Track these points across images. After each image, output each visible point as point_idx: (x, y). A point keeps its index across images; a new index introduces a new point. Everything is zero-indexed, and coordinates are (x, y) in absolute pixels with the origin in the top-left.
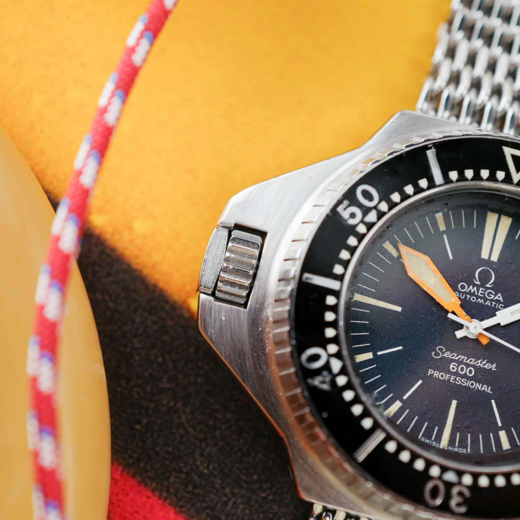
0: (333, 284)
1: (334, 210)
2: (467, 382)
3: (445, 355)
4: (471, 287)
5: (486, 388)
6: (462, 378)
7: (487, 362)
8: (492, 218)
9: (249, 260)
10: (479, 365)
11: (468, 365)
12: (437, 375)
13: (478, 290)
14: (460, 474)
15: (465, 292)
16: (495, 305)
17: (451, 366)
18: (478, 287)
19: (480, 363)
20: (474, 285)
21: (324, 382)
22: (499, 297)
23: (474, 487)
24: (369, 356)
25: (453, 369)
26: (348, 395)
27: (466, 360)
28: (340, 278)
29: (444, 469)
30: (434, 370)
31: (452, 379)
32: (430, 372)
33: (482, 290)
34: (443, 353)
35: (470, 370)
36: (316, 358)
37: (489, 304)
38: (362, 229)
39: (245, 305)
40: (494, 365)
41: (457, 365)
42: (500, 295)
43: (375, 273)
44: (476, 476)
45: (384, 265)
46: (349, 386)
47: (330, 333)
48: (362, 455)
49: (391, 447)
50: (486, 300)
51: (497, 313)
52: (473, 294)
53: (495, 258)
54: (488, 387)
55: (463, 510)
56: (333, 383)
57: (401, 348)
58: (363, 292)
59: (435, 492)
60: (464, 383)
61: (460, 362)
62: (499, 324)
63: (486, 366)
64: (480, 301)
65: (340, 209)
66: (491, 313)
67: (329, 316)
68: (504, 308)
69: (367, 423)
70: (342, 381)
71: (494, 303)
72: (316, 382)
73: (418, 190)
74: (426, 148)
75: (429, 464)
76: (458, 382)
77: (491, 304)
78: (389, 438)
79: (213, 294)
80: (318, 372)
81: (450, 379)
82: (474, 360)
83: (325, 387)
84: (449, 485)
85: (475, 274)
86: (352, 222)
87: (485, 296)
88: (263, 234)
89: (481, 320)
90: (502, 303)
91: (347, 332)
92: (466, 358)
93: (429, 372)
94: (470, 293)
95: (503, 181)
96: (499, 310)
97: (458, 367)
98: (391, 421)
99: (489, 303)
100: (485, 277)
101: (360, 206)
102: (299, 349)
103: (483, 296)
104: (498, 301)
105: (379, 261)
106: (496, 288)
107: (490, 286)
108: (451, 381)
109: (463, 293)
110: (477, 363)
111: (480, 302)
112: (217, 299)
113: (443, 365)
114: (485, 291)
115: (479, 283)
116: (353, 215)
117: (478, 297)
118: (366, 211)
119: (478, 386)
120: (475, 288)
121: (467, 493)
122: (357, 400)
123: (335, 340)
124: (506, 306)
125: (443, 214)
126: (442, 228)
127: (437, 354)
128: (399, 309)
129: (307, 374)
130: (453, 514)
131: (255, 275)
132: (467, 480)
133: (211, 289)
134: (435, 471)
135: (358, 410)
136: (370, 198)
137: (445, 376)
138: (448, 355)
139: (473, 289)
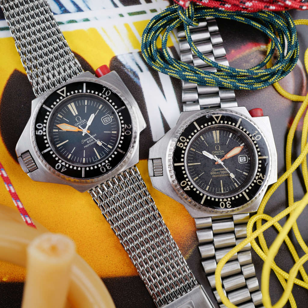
0: (49, 149)
1: (36, 135)
7: (93, 135)
8: (69, 106)
9: (30, 160)
14: (104, 162)
16: (85, 123)
18: (79, 122)
20: (78, 122)
21: (64, 169)
23: (109, 162)
24: (70, 155)
25: (88, 142)
26: (71, 167)
28: (49, 147)
29: (101, 164)
32: (85, 147)
36: (58, 166)
38: (44, 133)
39: (38, 168)
40: (95, 134)
43: (57, 138)
44: (108, 159)
45: (57, 135)
46: (70, 165)
47: (57, 159)
48: (83, 175)
49: (88, 169)
50: (82, 123)
53: (77, 113)
55: (111, 168)
56: (66, 167)
57: (75, 148)
58: (58, 144)
59: (103, 169)
60: (93, 143)
61: (88, 140)
62: (89, 126)
65: (37, 133)
66: (86, 125)
67: (54, 156)
69: (79, 169)
70: (67, 166)
72: (63, 170)
73: (48, 116)
74: (42, 106)
75: (97, 165)
78: (86, 168)
79: (30, 172)
80: (61, 168)
83: (66, 169)
84: (104, 166)
85: (76, 120)
86: (41, 134)
88: (28, 151)
89: (85, 128)
91: (60, 156)
92: (89, 138)
95: (63, 99)
96: (87, 123)
98: (85, 164)
99: (83, 123)
100: (78, 119)
101: (40, 129)
102: (54, 167)
104: (85, 121)
105: (55, 135)
106: (82, 119)
108: (90, 145)
111: (82, 125)
112: (31, 172)
113: (86, 143)
116: (40, 132)
117: (80, 124)
118: (42, 129)
121: (109, 164)
122: (73, 167)
123: (59, 159)
124: (87, 120)
125: (59, 114)
126: (61, 117)
127: (83, 142)
128: (68, 141)
129: (59, 170)
130: (110, 170)
131: (34, 161)
132: (107, 161)
133: (28, 171)
134: (100, 166)
135: (75, 168)
136: (40, 126)
137: (88, 145)
138: (85, 141)
139: (78, 123)
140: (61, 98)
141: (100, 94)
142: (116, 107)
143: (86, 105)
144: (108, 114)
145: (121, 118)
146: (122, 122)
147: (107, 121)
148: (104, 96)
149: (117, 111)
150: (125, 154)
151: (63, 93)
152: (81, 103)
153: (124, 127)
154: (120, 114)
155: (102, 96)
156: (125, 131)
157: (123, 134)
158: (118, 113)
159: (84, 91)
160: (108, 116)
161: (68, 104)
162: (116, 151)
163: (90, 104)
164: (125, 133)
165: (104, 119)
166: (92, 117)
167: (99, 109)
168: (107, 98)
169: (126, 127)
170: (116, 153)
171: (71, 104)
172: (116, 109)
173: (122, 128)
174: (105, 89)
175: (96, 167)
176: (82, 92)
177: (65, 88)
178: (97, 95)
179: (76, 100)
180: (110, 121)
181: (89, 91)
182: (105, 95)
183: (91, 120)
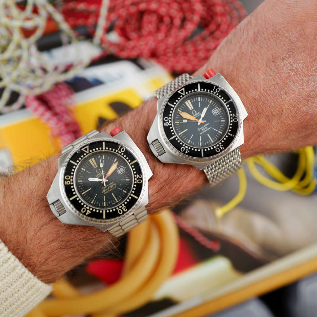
0: (175, 136)
1: (164, 126)
8: (186, 103)
9: (159, 146)
14: (218, 144)
21: (187, 151)
22: (199, 113)
23: (222, 143)
24: (190, 140)
25: (203, 130)
26: (193, 149)
28: (175, 134)
29: (216, 145)
35: (205, 128)
36: (183, 149)
38: (170, 125)
39: (165, 152)
40: (208, 123)
43: (178, 128)
44: (221, 142)
45: (178, 126)
48: (203, 155)
49: (206, 150)
53: (193, 108)
54: (210, 127)
55: (224, 148)
56: (189, 150)
57: (193, 135)
58: (180, 133)
59: (218, 150)
61: (203, 128)
63: (207, 125)
64: (197, 116)
65: (164, 125)
66: (200, 117)
67: (179, 141)
69: (199, 150)
70: (190, 148)
73: (172, 111)
74: (167, 103)
75: (213, 147)
76: (206, 131)
78: (204, 149)
79: (159, 155)
80: (185, 150)
83: (189, 151)
84: (219, 147)
88: (157, 139)
89: (200, 119)
91: (183, 141)
93: (200, 134)
95: (183, 97)
98: (202, 146)
99: (198, 116)
100: (194, 112)
101: (167, 122)
102: (179, 150)
104: (199, 114)
106: (197, 112)
113: (201, 131)
114: (196, 114)
116: (167, 124)
118: (168, 121)
119: (209, 129)
120: (194, 115)
121: (222, 145)
123: (183, 144)
124: (201, 113)
126: (181, 112)
128: (187, 130)
129: (184, 152)
130: (223, 150)
131: (162, 147)
132: (220, 143)
133: (158, 155)
134: (215, 147)
135: (196, 150)
136: (167, 119)
137: (203, 132)
138: (200, 129)
140: (181, 96)
141: (212, 91)
142: (225, 101)
143: (199, 101)
144: (217, 107)
145: (230, 109)
146: (231, 112)
147: (216, 112)
149: (226, 103)
150: (234, 136)
151: (183, 93)
152: (196, 100)
153: (232, 116)
154: (228, 106)
155: (213, 93)
156: (233, 119)
157: (232, 121)
158: (227, 105)
159: (199, 90)
160: (217, 109)
161: (186, 101)
162: (227, 135)
163: (203, 100)
164: (233, 121)
165: (214, 111)
166: (205, 110)
167: (210, 104)
168: (217, 94)
169: (234, 116)
170: (227, 136)
171: (188, 101)
172: (225, 102)
173: (231, 116)
174: (215, 87)
175: (212, 148)
176: (197, 91)
177: (184, 89)
178: (209, 92)
179: (192, 98)
180: (219, 112)
181: (202, 90)
182: (216, 92)
183: (204, 112)
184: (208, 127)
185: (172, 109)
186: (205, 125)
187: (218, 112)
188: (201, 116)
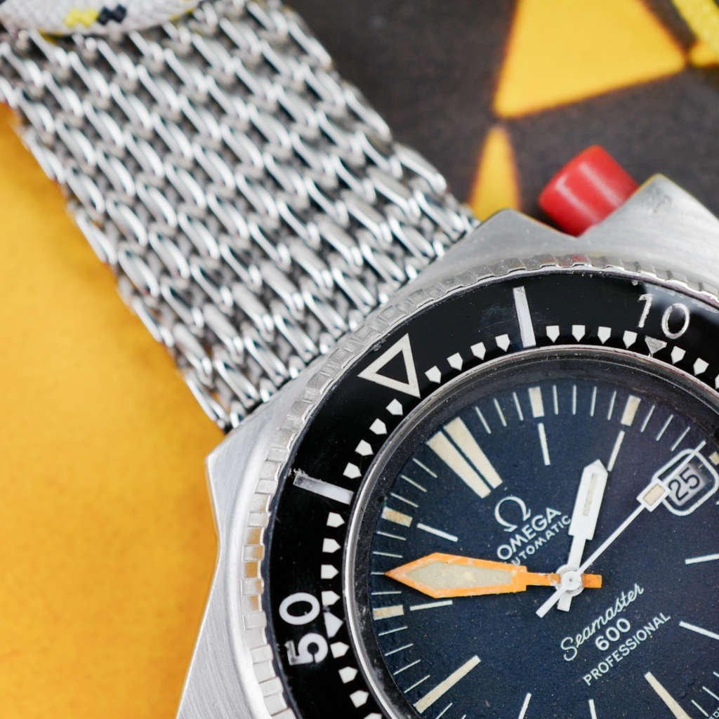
1: (287, 667)
2: (634, 640)
3: (579, 643)
4: (512, 541)
5: (660, 620)
6: (624, 643)
7: (626, 593)
8: (438, 444)
10: (621, 607)
11: (612, 623)
12: (597, 674)
13: (523, 535)
15: (515, 555)
16: (558, 527)
17: (599, 645)
18: (518, 531)
19: (622, 603)
20: (512, 535)
22: (551, 513)
25: (604, 645)
27: (605, 619)
30: (588, 672)
31: (616, 657)
33: (527, 529)
34: (574, 644)
35: (621, 624)
37: (552, 534)
38: (340, 650)
40: (636, 587)
41: (602, 637)
42: (548, 510)
43: (405, 657)
45: (403, 638)
50: (542, 534)
51: (570, 533)
52: (524, 545)
53: (496, 481)
54: (659, 617)
57: (529, 696)
58: (420, 693)
60: (633, 646)
61: (601, 631)
62: (587, 541)
63: (630, 600)
64: (539, 542)
65: (292, 660)
66: (564, 540)
68: (570, 517)
71: (554, 527)
73: (339, 534)
74: (288, 482)
76: (625, 652)
77: (553, 531)
81: (614, 659)
82: (611, 609)
85: (499, 524)
86: (320, 656)
87: (537, 532)
89: (565, 561)
90: (562, 515)
92: (601, 618)
93: (587, 681)
94: (519, 549)
96: (567, 527)
97: (606, 638)
99: (549, 534)
100: (512, 513)
101: (307, 629)
103: (534, 535)
105: (393, 641)
106: (537, 509)
107: (529, 515)
108: (618, 660)
109: (513, 558)
110: (619, 608)
111: (541, 544)
113: (590, 655)
114: (531, 527)
115: (513, 528)
116: (313, 648)
117: (531, 542)
118: (318, 626)
119: (649, 629)
120: (518, 537)
124: (569, 512)
125: (389, 506)
126: (406, 521)
127: (571, 653)
128: (475, 661)
136: (305, 607)
137: (608, 662)
138: (580, 639)
139: (517, 541)
140: (395, 408)
141: (630, 338)
143: (539, 420)
144: (690, 443)
147: (684, 488)
148: (654, 344)
151: (404, 379)
152: (510, 410)
155: (640, 347)
159: (528, 337)
160: (687, 458)
161: (431, 435)
163: (565, 404)
165: (664, 484)
167: (625, 428)
168: (678, 354)
171: (448, 428)
174: (648, 298)
176: (516, 345)
177: (404, 345)
178: (609, 343)
180: (710, 487)
181: (553, 332)
182: (662, 337)
183: (588, 502)
184: (636, 616)
185: (335, 520)
186: (612, 604)
187: (702, 484)
188: (571, 538)
